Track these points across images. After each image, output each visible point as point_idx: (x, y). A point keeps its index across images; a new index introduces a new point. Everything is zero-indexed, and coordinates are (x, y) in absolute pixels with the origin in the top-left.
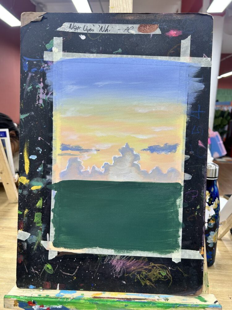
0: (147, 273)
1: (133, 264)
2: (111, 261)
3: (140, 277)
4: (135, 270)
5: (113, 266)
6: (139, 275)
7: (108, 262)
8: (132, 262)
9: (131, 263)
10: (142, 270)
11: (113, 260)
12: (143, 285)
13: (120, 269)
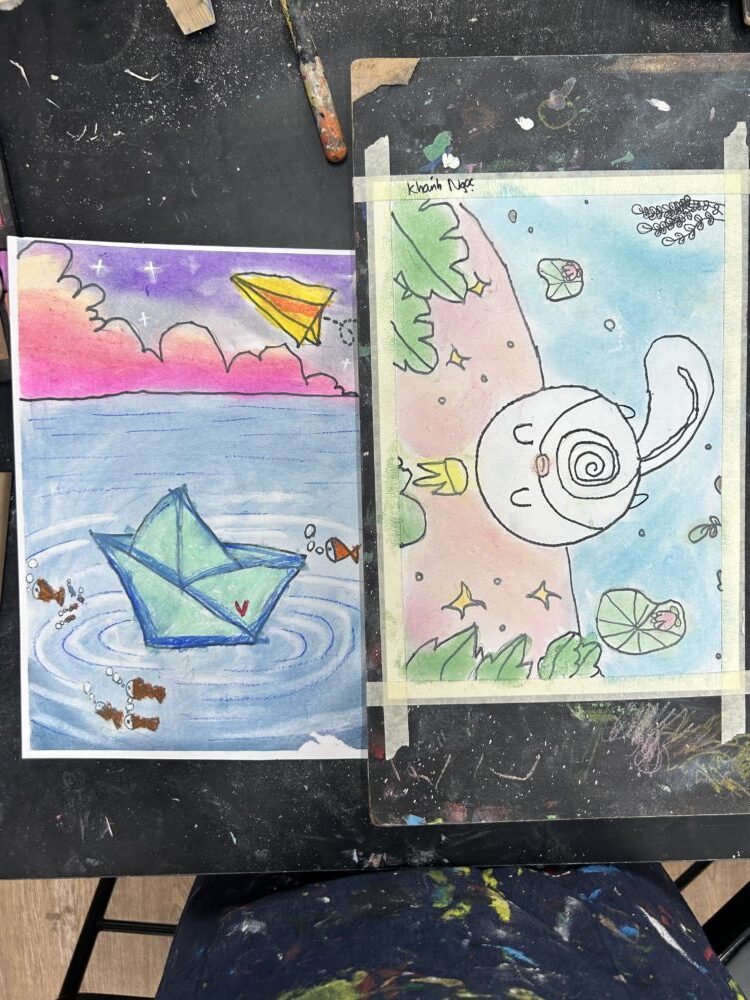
0: (726, 759)
1: (686, 737)
2: (628, 735)
3: (709, 771)
4: (695, 753)
5: (635, 746)
6: (707, 766)
7: (619, 735)
8: (685, 731)
9: (681, 735)
10: (713, 752)
11: (634, 730)
12: (718, 791)
13: (652, 753)
